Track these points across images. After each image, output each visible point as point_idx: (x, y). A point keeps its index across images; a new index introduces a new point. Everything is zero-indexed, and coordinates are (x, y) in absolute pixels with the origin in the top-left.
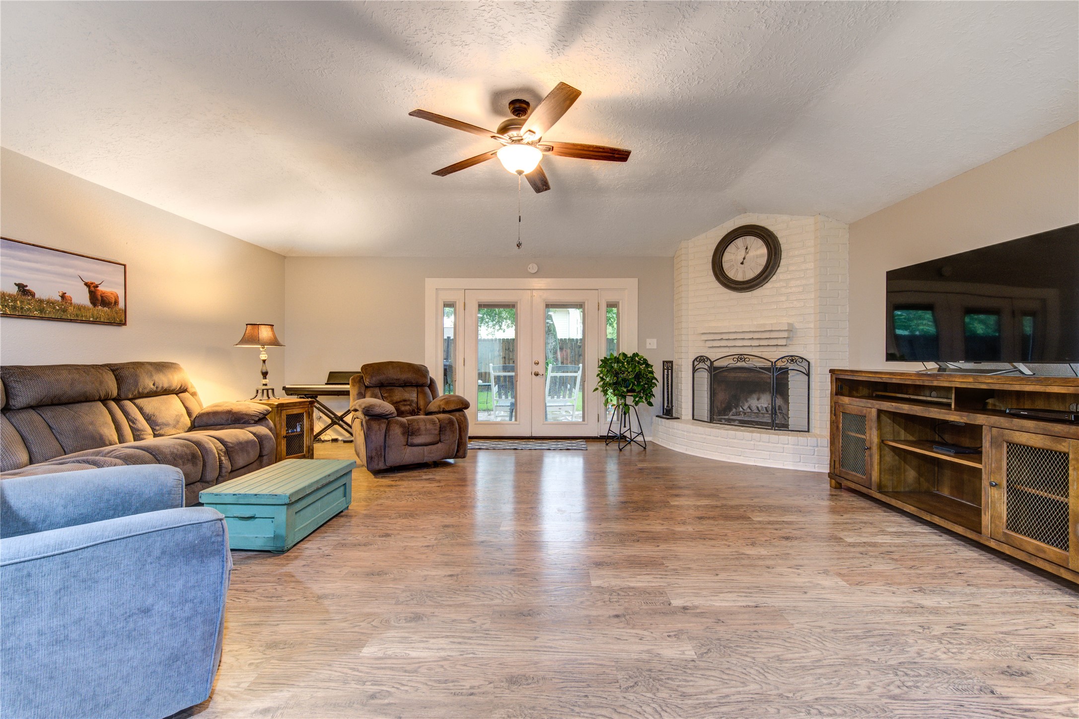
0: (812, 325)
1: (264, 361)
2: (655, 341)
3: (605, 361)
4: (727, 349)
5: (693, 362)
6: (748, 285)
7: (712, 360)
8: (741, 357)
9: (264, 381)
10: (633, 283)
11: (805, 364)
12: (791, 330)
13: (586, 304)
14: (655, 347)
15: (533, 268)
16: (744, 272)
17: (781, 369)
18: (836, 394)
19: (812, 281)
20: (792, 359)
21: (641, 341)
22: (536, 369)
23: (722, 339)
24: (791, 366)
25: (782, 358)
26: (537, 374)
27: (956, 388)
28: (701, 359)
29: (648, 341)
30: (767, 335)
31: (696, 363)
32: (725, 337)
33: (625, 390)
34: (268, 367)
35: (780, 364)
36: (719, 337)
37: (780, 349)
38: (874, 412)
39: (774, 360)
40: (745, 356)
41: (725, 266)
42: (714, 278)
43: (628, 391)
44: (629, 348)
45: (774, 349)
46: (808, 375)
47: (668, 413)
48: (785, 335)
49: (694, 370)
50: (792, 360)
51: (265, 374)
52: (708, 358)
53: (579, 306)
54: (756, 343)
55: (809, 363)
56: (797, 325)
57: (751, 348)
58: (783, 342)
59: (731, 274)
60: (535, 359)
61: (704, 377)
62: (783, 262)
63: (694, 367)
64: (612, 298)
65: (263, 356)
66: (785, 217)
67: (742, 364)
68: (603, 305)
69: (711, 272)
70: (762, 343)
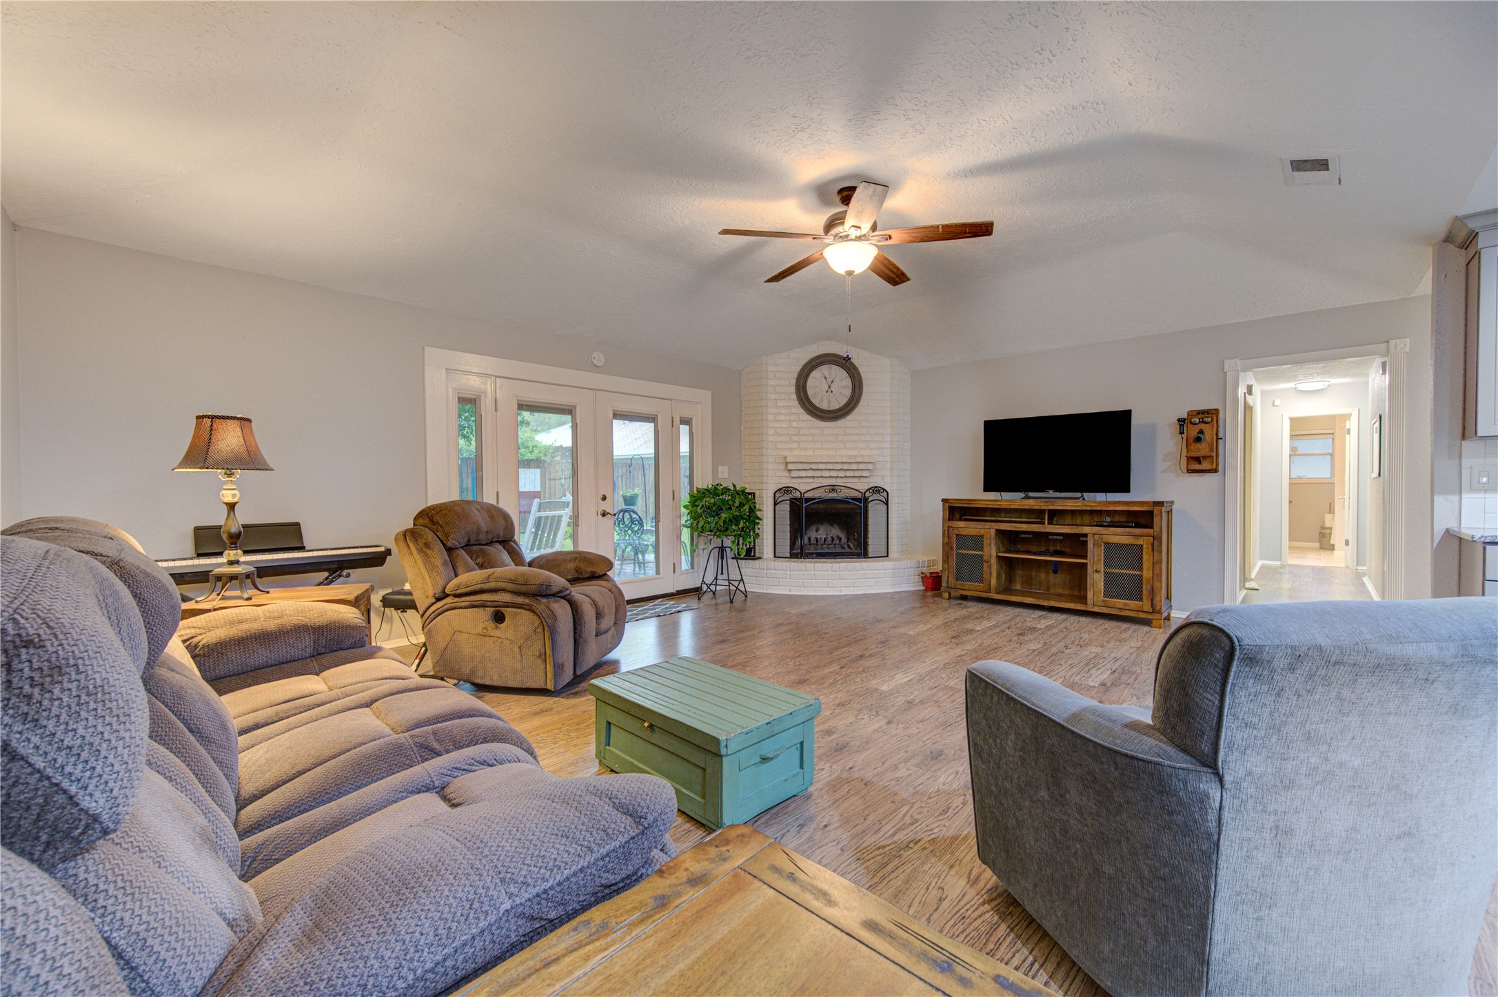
0: (888, 459)
2: (726, 469)
4: (811, 480)
5: (772, 494)
6: (834, 415)
7: (803, 492)
8: (833, 488)
10: (708, 395)
11: (885, 494)
12: (874, 462)
13: (657, 417)
14: (726, 476)
15: (599, 359)
16: (829, 402)
17: (865, 499)
18: (949, 520)
19: (889, 417)
20: (877, 490)
21: (715, 468)
23: (810, 469)
24: (871, 497)
25: (864, 488)
26: (604, 514)
27: (1049, 510)
28: (786, 490)
29: (721, 469)
31: (777, 495)
32: (814, 466)
35: (859, 495)
36: (807, 467)
38: (993, 532)
39: (863, 491)
40: (837, 487)
41: (810, 393)
42: (798, 403)
44: (703, 475)
45: (864, 480)
46: (887, 504)
47: (751, 554)
48: (871, 466)
49: (775, 504)
52: (796, 489)
53: (652, 419)
54: (842, 474)
55: (888, 493)
56: (876, 458)
57: (840, 479)
58: (871, 474)
59: (816, 402)
60: (601, 493)
61: (785, 507)
62: (864, 398)
63: (777, 498)
64: (686, 414)
67: (833, 495)
68: (677, 421)
69: (795, 396)
70: (848, 474)
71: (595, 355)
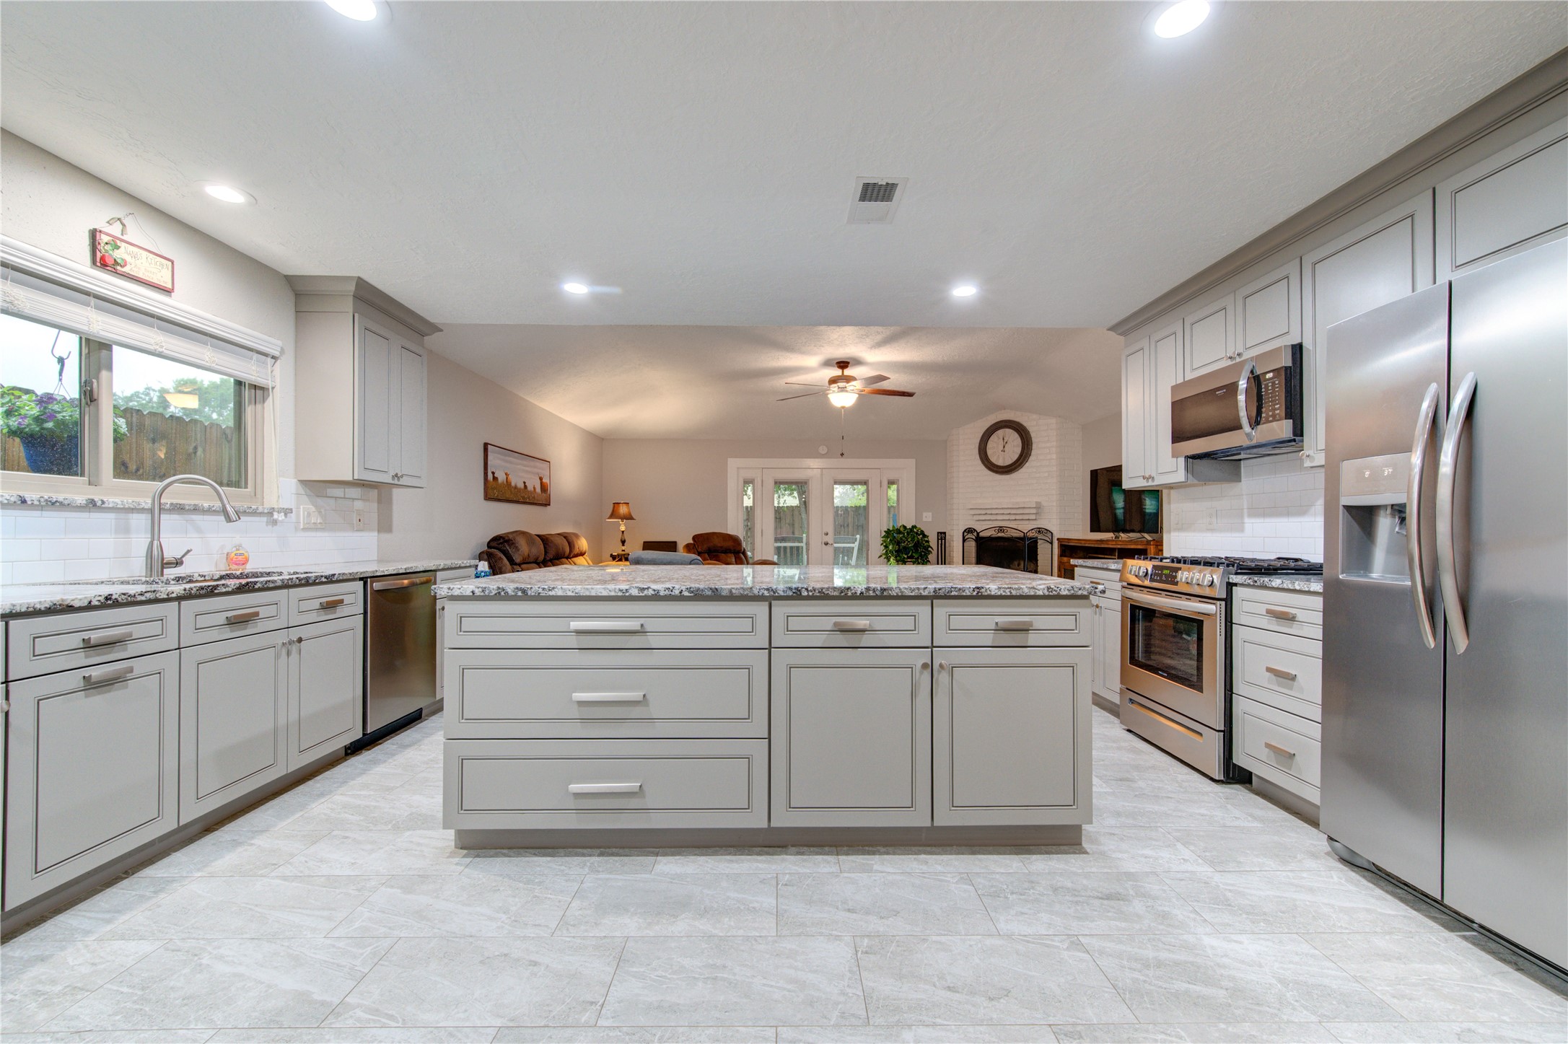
0: (1055, 504)
1: (623, 532)
2: (930, 514)
3: (888, 532)
4: (990, 522)
5: (963, 533)
6: (1007, 470)
7: (979, 532)
8: (1001, 529)
9: (623, 548)
10: (912, 462)
11: (1049, 535)
12: (1039, 507)
13: (870, 481)
14: (930, 520)
15: (823, 450)
16: (1004, 459)
17: (1031, 538)
18: (1061, 556)
19: (1055, 469)
20: (1040, 530)
21: (918, 515)
22: (826, 539)
23: (986, 514)
24: (1040, 536)
25: (1032, 530)
26: (826, 544)
28: (970, 531)
29: (925, 514)
30: (1020, 511)
31: (965, 534)
32: (989, 512)
33: (906, 556)
35: (1030, 535)
36: (984, 512)
37: (1032, 522)
39: (1025, 532)
40: (1005, 529)
41: (989, 452)
42: (980, 462)
43: (908, 558)
44: (907, 520)
45: (1027, 522)
46: (1052, 543)
48: (1034, 511)
49: (965, 540)
50: (1039, 532)
51: (623, 542)
52: (974, 530)
53: (865, 483)
54: (1013, 517)
55: (1052, 533)
56: (1044, 504)
57: (1009, 522)
58: (1033, 517)
59: (994, 459)
60: (825, 531)
61: (972, 545)
62: (1033, 452)
63: (964, 537)
64: (892, 476)
65: (623, 528)
66: (1035, 416)
67: (1000, 535)
68: (885, 483)
69: (978, 457)
70: (1018, 517)
71: (821, 448)
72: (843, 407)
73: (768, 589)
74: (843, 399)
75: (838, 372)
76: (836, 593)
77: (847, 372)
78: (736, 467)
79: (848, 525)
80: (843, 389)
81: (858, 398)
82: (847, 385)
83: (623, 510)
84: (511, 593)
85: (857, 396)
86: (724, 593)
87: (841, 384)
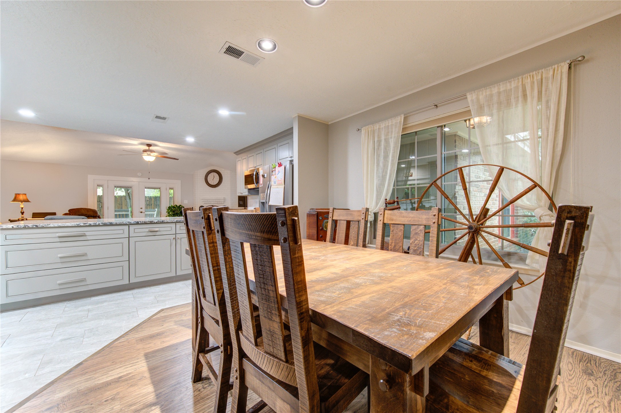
0: (229, 198)
1: (22, 208)
2: (187, 201)
3: (169, 208)
4: (209, 204)
6: (214, 186)
9: (23, 216)
10: (179, 181)
12: (225, 199)
13: (161, 188)
14: (187, 203)
15: (139, 174)
16: (213, 182)
19: (230, 187)
21: (182, 201)
22: (141, 210)
26: (141, 212)
29: (185, 201)
30: (219, 200)
32: (208, 200)
34: (24, 210)
36: (206, 200)
41: (208, 180)
42: (205, 183)
44: (177, 203)
45: (221, 204)
48: (223, 200)
51: (23, 213)
53: (159, 189)
54: (216, 202)
55: (228, 208)
56: (226, 197)
57: (215, 204)
58: (223, 202)
59: (210, 182)
60: (141, 207)
62: (223, 181)
64: (171, 187)
65: (22, 206)
66: (223, 169)
68: (168, 188)
69: (204, 181)
70: (218, 202)
72: (149, 161)
73: (128, 222)
74: (150, 158)
75: (147, 148)
76: (149, 222)
77: (151, 148)
78: (91, 179)
79: (151, 205)
80: (149, 155)
81: (156, 159)
82: (151, 153)
83: (21, 197)
84: (30, 226)
85: (155, 158)
86: (114, 224)
87: (148, 153)
